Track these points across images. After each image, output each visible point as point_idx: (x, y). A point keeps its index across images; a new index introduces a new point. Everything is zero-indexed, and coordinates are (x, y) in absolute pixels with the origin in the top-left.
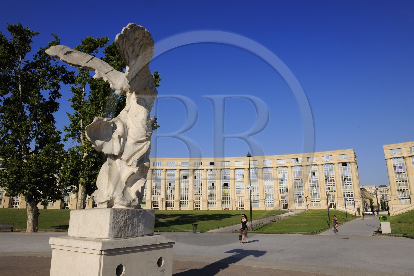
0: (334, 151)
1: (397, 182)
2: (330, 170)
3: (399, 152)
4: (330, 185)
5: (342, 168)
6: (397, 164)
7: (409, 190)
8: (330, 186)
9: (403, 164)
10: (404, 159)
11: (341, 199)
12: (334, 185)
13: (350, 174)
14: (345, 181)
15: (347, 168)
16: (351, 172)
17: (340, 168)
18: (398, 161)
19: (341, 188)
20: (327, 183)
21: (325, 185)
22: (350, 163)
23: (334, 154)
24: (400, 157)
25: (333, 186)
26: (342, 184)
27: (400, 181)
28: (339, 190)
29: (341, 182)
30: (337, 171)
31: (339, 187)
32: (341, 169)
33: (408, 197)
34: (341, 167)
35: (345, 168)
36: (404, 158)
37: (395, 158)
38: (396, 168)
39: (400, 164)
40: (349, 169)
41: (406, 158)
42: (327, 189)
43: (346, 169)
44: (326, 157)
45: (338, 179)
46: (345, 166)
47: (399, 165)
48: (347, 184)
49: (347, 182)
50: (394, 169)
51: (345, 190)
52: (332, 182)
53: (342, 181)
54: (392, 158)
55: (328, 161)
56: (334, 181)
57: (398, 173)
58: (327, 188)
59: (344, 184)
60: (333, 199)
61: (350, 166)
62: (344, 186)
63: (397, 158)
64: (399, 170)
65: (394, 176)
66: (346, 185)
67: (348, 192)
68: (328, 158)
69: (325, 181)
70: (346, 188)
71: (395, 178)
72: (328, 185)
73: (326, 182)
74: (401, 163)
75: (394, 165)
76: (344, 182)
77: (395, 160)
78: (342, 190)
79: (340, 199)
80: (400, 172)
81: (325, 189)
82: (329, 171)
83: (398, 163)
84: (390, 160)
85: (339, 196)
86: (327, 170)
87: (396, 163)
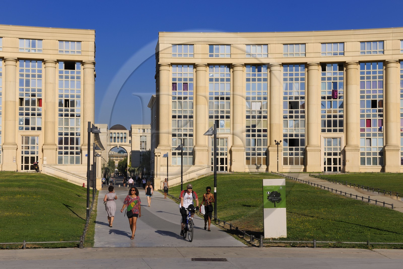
0: (50, 30)
1: (174, 117)
2: (34, 76)
3: (189, 53)
4: (30, 112)
5: (64, 75)
6: (180, 80)
7: (194, 137)
8: (30, 117)
9: (191, 80)
10: (195, 70)
11: (53, 149)
12: (39, 115)
13: (79, 91)
14: (66, 106)
15: (75, 75)
16: (82, 86)
17: (58, 74)
18: (183, 72)
19: (54, 123)
20: (24, 106)
21: (18, 111)
22: (82, 63)
23: (49, 38)
24: (188, 65)
25: (36, 116)
26: (57, 113)
27: (180, 117)
28: (50, 126)
29: (57, 108)
30: (50, 79)
31: (50, 119)
32: (61, 77)
33: (191, 151)
34: (61, 72)
35: (70, 75)
36: (195, 66)
37: (177, 65)
38: (176, 87)
39: (186, 79)
40: (78, 78)
41: (199, 68)
42: (21, 123)
43: (73, 78)
44: (28, 41)
45: (50, 99)
46: (70, 70)
47: (183, 82)
48: (70, 113)
49: (70, 108)
50: (173, 90)
51: (64, 127)
52: (36, 107)
53: (60, 104)
54: (172, 64)
55: (33, 51)
56: (40, 105)
57: (180, 98)
58: (21, 120)
59: (64, 113)
60: (34, 147)
61: (82, 71)
62: (64, 117)
63: (183, 65)
64: (183, 91)
65: (171, 103)
66: (67, 115)
67: (69, 132)
68: (34, 46)
69: (18, 101)
70: (67, 124)
71: (171, 109)
72: (24, 112)
73: (21, 104)
74: (188, 77)
75: (174, 79)
76: (64, 108)
77: (178, 69)
78: (57, 126)
79: (50, 149)
80: (183, 96)
81: (17, 122)
82: (30, 78)
83: (183, 77)
84: (167, 68)
85: (50, 140)
86: (28, 76)
87: (177, 77)
